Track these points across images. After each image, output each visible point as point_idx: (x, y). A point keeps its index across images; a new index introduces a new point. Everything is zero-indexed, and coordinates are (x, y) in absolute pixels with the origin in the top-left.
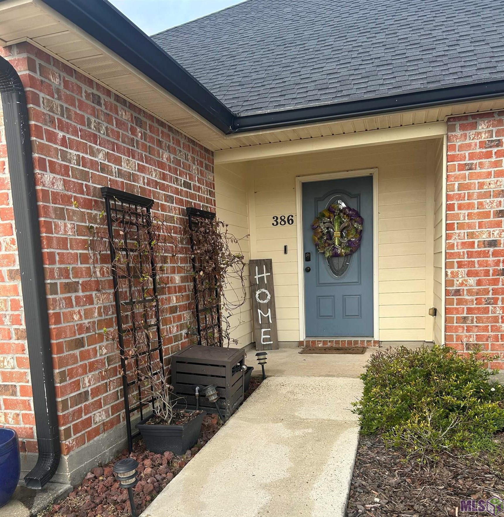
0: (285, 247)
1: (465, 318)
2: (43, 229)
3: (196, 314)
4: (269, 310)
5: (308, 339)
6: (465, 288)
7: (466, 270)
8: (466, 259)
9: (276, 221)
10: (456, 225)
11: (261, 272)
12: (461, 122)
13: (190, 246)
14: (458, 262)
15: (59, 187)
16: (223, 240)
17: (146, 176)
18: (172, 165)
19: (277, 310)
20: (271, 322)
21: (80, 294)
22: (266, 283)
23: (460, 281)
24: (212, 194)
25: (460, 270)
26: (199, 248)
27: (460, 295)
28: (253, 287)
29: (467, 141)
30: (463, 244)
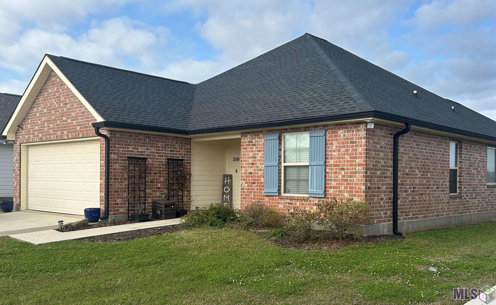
0: (236, 170)
1: (245, 197)
2: (110, 166)
4: (229, 195)
6: (245, 187)
7: (245, 181)
8: (245, 178)
9: (234, 159)
10: (243, 167)
11: (227, 179)
12: (244, 134)
14: (243, 179)
15: (116, 157)
20: (228, 200)
21: (119, 180)
22: (229, 184)
23: (244, 185)
27: (244, 190)
28: (224, 185)
29: (245, 141)
30: (244, 173)
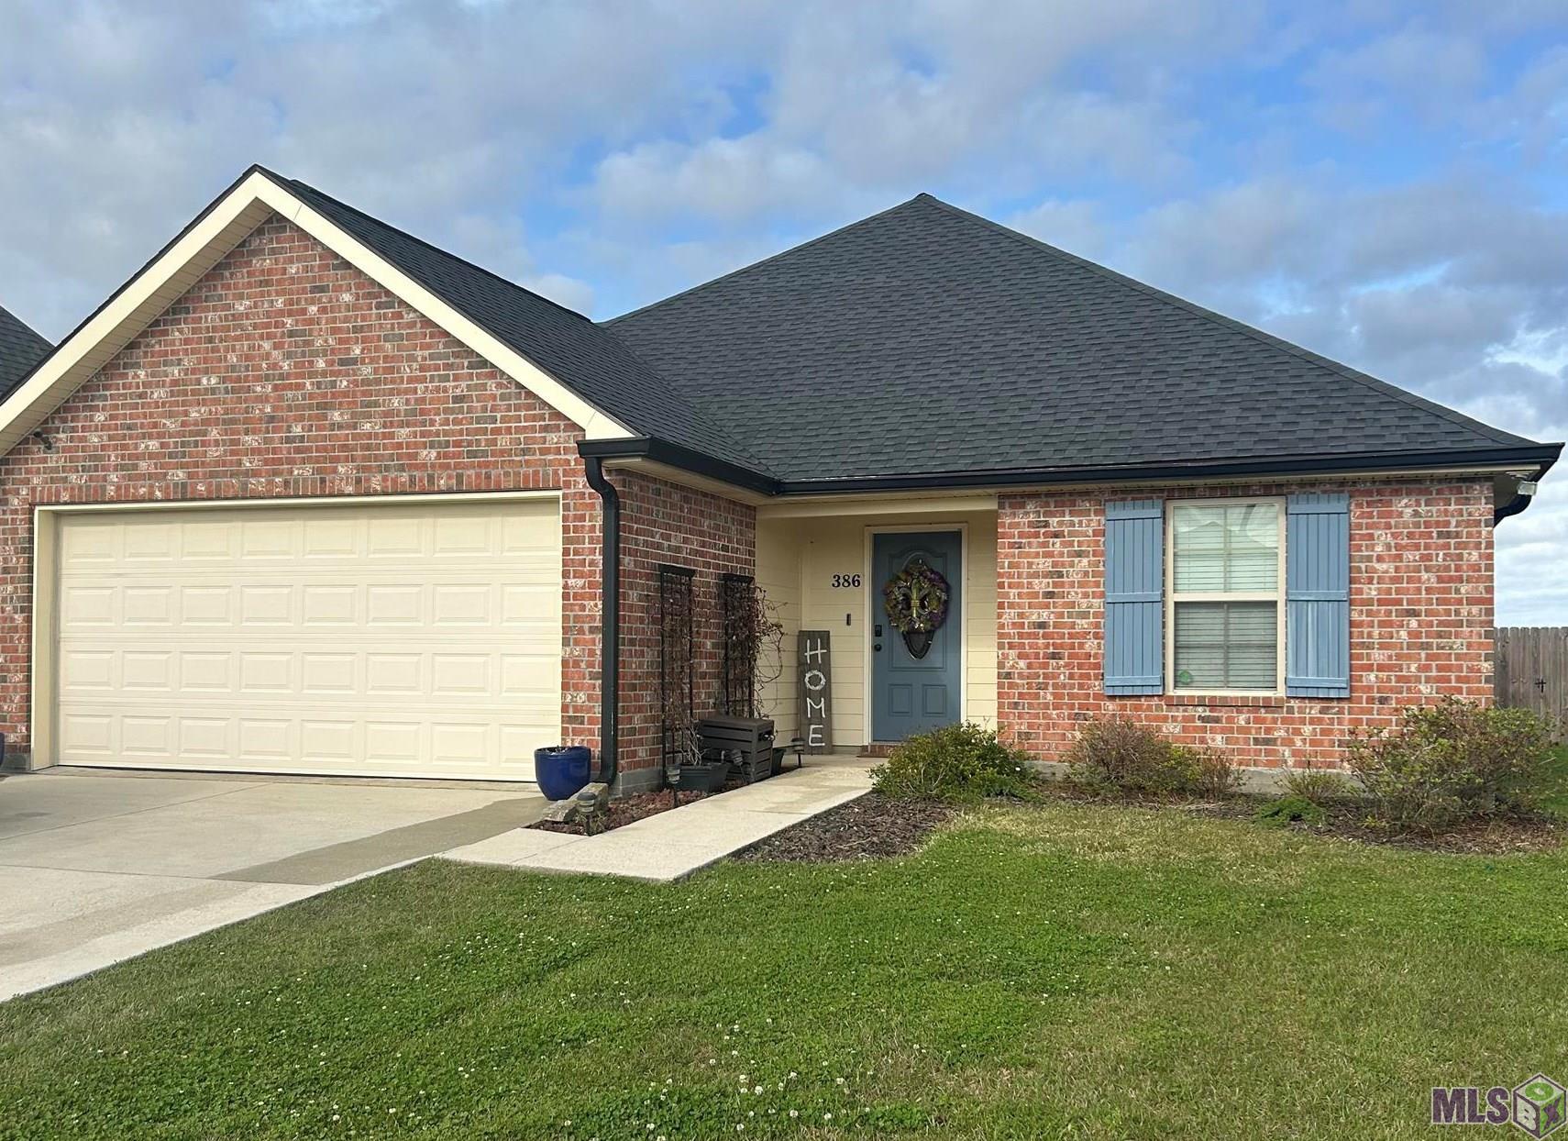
0: (849, 616)
1: (1016, 703)
2: (620, 598)
3: (726, 685)
4: (822, 699)
5: (875, 743)
6: (1017, 671)
7: (1017, 651)
8: (1016, 640)
9: (837, 581)
10: (1006, 604)
11: (814, 648)
12: (1011, 500)
13: (724, 612)
14: (1009, 643)
15: (632, 566)
16: (760, 607)
17: (689, 546)
18: (712, 531)
19: (834, 702)
20: (824, 716)
21: (637, 648)
22: (820, 662)
23: (1011, 662)
24: (751, 553)
25: (1011, 651)
26: (733, 615)
27: (1011, 678)
28: (802, 667)
30: (1014, 624)
